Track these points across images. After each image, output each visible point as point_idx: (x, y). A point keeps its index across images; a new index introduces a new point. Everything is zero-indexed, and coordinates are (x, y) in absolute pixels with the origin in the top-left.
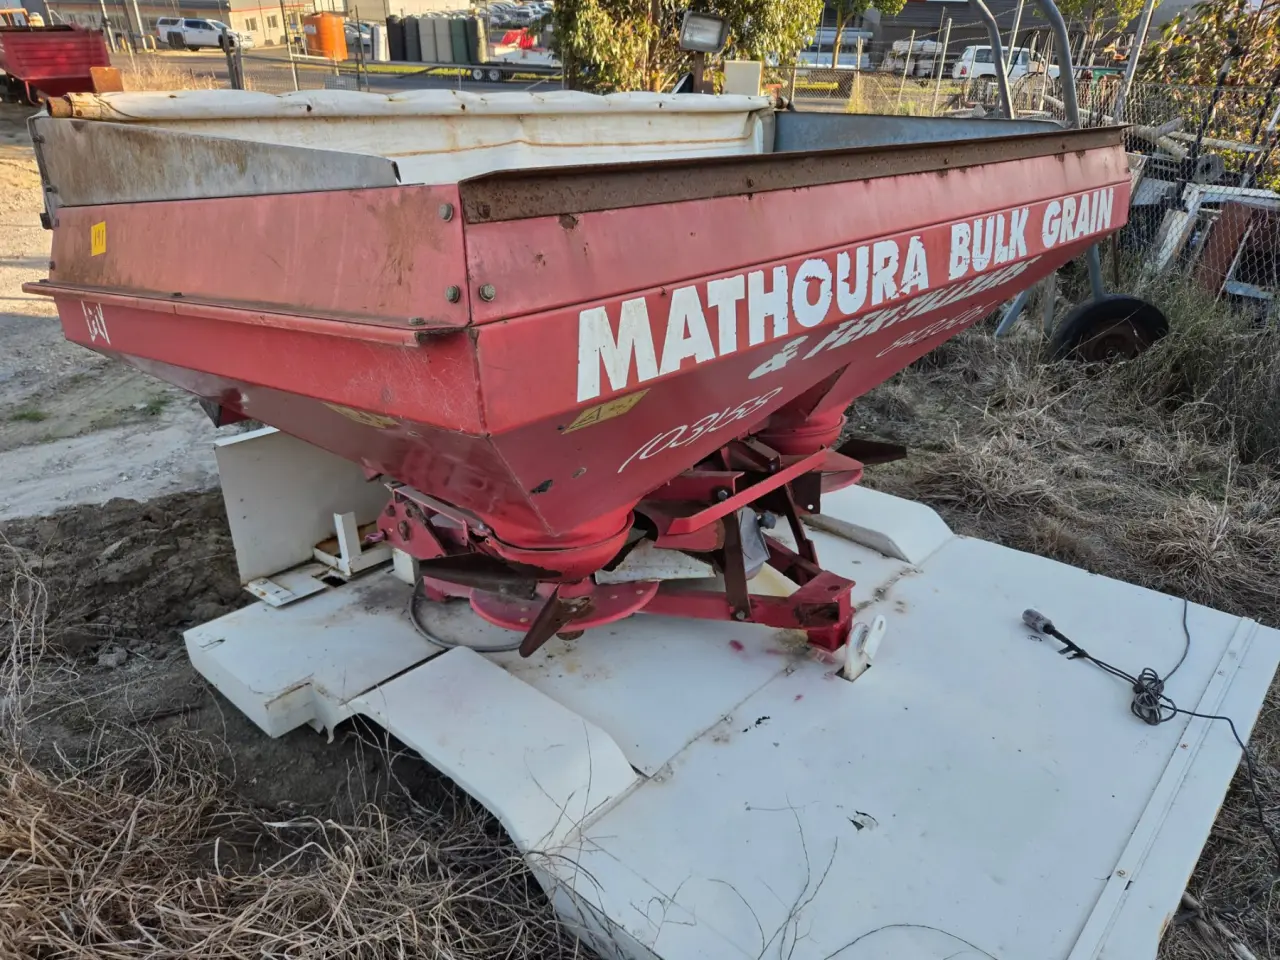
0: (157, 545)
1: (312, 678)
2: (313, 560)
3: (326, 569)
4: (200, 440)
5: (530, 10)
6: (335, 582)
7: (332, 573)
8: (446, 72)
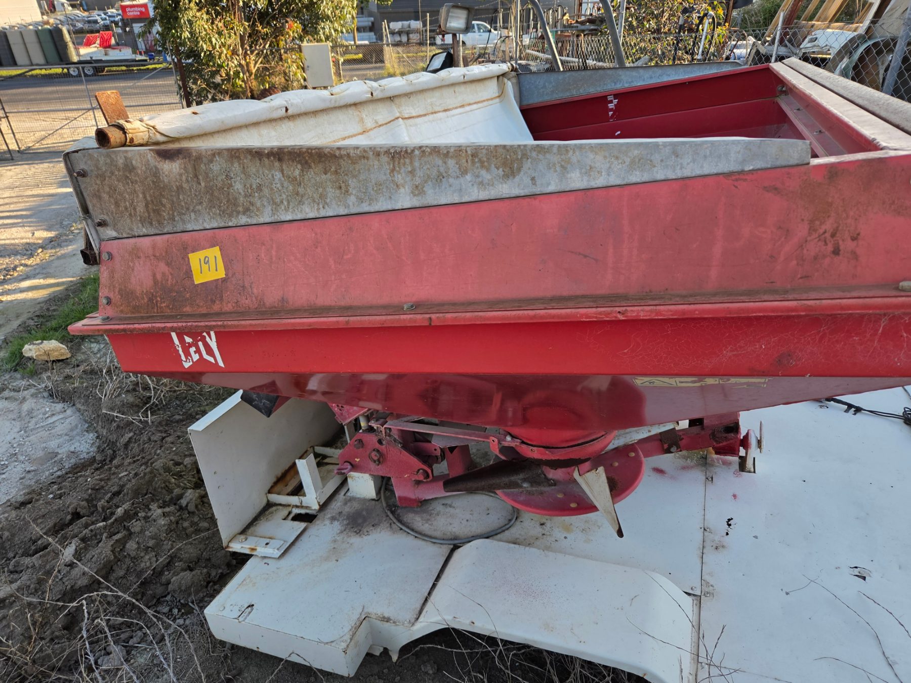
0: (110, 536)
1: (366, 610)
2: (269, 505)
3: (290, 509)
4: (31, 425)
5: (98, 18)
6: (308, 518)
7: (296, 511)
8: (43, 72)
